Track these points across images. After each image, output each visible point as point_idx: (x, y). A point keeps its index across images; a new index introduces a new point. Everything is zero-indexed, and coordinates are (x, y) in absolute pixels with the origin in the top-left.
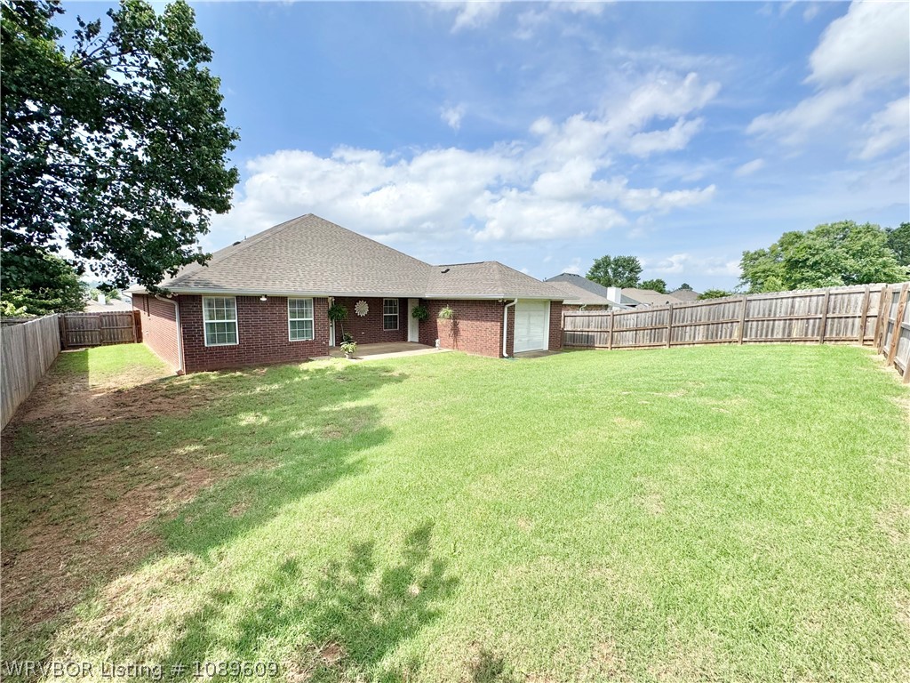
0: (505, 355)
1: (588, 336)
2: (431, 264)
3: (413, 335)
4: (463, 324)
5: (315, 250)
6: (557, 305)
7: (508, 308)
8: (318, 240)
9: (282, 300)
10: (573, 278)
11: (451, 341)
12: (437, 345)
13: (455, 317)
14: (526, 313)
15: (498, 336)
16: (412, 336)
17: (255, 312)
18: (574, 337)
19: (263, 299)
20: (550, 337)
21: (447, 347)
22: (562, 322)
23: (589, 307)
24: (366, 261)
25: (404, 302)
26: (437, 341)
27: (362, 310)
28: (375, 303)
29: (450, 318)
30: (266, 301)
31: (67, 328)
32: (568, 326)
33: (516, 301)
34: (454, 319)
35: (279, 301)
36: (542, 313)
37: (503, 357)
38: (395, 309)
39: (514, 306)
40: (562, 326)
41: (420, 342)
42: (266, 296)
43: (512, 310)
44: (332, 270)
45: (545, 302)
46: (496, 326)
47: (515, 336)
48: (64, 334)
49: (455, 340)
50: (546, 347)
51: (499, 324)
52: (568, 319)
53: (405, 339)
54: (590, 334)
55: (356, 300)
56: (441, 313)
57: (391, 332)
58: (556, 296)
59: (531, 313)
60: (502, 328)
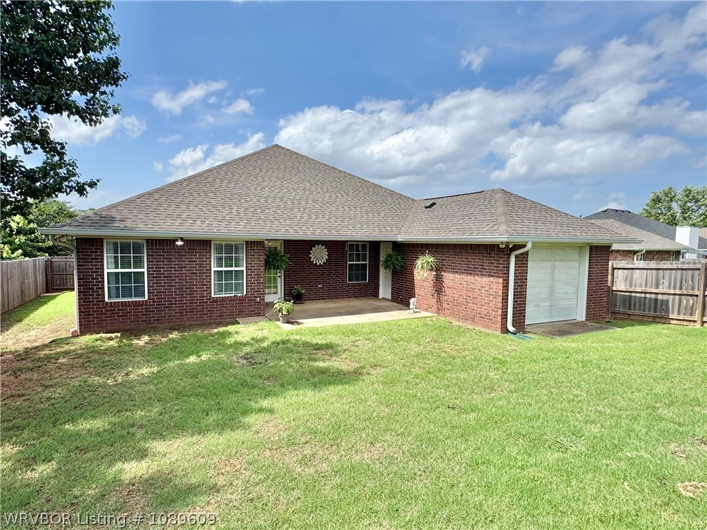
0: (511, 329)
1: (656, 300)
2: (414, 198)
3: (385, 290)
4: (449, 278)
5: (265, 184)
6: (600, 253)
7: (517, 257)
8: (273, 172)
9: (205, 244)
10: (623, 216)
11: (433, 301)
12: (411, 306)
13: (438, 269)
14: (548, 264)
15: (500, 299)
16: (385, 292)
17: (169, 260)
18: (629, 300)
19: (179, 243)
20: (589, 301)
21: (426, 310)
22: (610, 277)
23: (650, 255)
24: (327, 195)
25: (375, 246)
26: (412, 301)
27: (319, 256)
28: (336, 247)
29: (431, 270)
30: (181, 246)
31: (52, 271)
32: (620, 283)
33: (529, 246)
34: (437, 270)
35: (200, 246)
36: (576, 264)
37: (507, 331)
38: (364, 255)
39: (527, 253)
40: (609, 284)
41: (393, 300)
42: (182, 239)
43: (523, 260)
44: (278, 207)
45: (580, 247)
46: (495, 284)
47: (528, 299)
48: (49, 277)
49: (439, 301)
50: (581, 316)
51: (501, 280)
52: (619, 274)
53: (374, 294)
54: (660, 297)
55: (313, 243)
56: (419, 262)
57: (359, 285)
58: (599, 238)
59: (558, 264)
60: (506, 287)
